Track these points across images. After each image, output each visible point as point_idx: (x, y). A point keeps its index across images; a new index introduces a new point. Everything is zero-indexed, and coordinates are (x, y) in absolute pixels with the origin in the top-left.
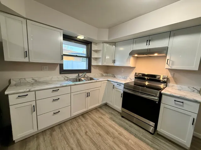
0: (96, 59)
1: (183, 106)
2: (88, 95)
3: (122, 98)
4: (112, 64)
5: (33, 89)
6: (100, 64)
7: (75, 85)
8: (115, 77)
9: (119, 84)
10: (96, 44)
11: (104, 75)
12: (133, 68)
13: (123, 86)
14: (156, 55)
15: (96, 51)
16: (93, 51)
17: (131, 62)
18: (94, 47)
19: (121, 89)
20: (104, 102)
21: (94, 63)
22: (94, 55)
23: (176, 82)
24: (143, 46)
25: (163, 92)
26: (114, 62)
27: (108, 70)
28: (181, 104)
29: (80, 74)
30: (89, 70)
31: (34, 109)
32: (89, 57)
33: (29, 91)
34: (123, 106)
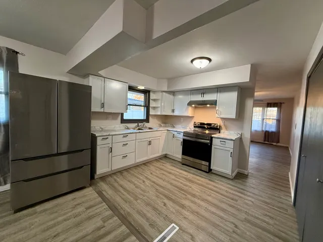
0: (154, 108)
1: (225, 144)
2: (150, 143)
3: (182, 147)
4: (172, 114)
5: (111, 134)
6: (159, 113)
7: (140, 132)
8: (174, 127)
9: (179, 133)
10: (154, 92)
11: (162, 125)
12: (192, 117)
13: (182, 134)
14: (208, 106)
15: (154, 100)
16: (152, 100)
17: (189, 112)
18: (152, 96)
19: (181, 137)
20: (164, 153)
21: (152, 112)
22: (152, 104)
23: (227, 128)
24: (199, 98)
25: (213, 136)
26: (173, 111)
27: (166, 120)
28: (224, 143)
29: (140, 124)
30: (147, 120)
31: (111, 150)
32: (147, 106)
33: (109, 135)
34: (184, 153)
